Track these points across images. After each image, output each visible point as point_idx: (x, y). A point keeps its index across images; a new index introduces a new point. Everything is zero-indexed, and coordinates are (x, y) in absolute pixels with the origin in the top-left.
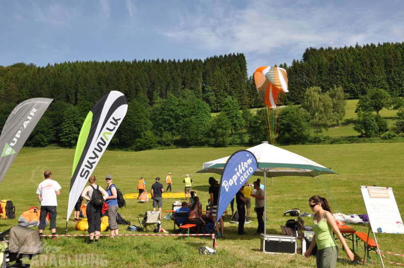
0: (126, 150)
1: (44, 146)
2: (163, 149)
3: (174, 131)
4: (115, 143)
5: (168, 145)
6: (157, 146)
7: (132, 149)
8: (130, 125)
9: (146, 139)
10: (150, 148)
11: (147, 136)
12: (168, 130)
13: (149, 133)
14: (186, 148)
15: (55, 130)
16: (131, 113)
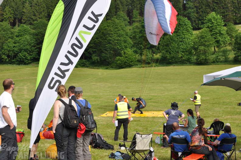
0: (107, 69)
1: (27, 64)
2: (144, 67)
3: (154, 49)
4: (96, 61)
5: (149, 63)
6: (137, 65)
7: (112, 67)
8: (110, 43)
9: (126, 57)
10: (130, 66)
11: (127, 54)
12: (148, 48)
13: (129, 51)
14: (167, 66)
15: (37, 48)
16: (112, 31)
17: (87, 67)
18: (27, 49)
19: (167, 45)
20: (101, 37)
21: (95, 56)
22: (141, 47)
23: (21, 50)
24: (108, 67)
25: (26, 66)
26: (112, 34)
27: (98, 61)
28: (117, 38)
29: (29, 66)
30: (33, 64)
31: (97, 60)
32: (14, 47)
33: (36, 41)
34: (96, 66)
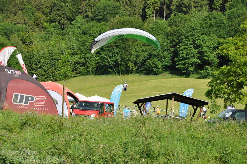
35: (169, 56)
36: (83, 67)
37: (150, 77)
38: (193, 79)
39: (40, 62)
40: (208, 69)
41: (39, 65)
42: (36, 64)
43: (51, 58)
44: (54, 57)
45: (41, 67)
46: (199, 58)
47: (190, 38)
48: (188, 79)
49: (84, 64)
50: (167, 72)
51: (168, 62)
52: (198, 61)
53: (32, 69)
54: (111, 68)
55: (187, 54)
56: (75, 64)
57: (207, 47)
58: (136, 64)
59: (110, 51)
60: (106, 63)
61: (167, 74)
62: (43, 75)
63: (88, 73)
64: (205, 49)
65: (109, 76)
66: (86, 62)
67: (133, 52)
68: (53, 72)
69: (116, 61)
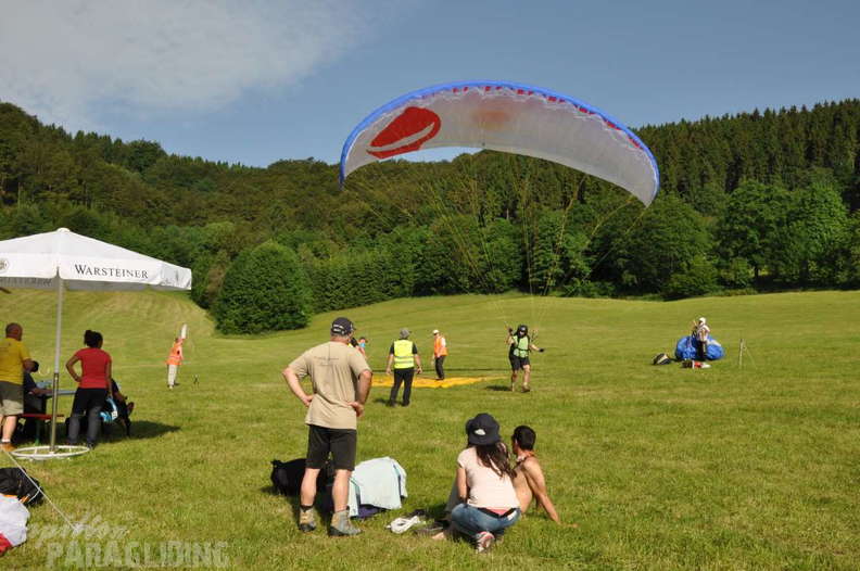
0: (653, 299)
2: (730, 295)
3: (755, 256)
4: (630, 284)
5: (741, 286)
6: (717, 290)
8: (657, 246)
9: (691, 275)
10: (701, 293)
11: (695, 267)
12: (742, 255)
16: (663, 222)
17: (613, 296)
18: (502, 264)
19: (781, 247)
20: (641, 236)
21: (630, 273)
22: (727, 253)
23: (490, 267)
24: (656, 295)
25: (499, 296)
26: (663, 228)
27: (634, 284)
28: (672, 236)
29: (505, 295)
30: (511, 292)
31: (632, 281)
32: (480, 260)
33: (520, 247)
34: (630, 295)
35: (517, 266)
36: (397, 287)
37: (492, 297)
38: (554, 298)
39: (336, 280)
40: (575, 282)
41: (336, 284)
42: (332, 283)
43: (352, 274)
44: (357, 273)
45: (338, 287)
46: (561, 267)
47: (548, 239)
48: (546, 299)
49: (398, 283)
50: (516, 290)
51: (517, 276)
52: (562, 271)
53: (327, 290)
54: (435, 286)
55: (545, 262)
56: (386, 282)
57: (573, 250)
58: (470, 278)
59: (434, 262)
60: (429, 280)
61: (514, 293)
62: (342, 299)
63: (404, 295)
64: (571, 253)
65: (432, 298)
66: (401, 279)
67: (465, 262)
68: (356, 294)
69: (441, 276)
